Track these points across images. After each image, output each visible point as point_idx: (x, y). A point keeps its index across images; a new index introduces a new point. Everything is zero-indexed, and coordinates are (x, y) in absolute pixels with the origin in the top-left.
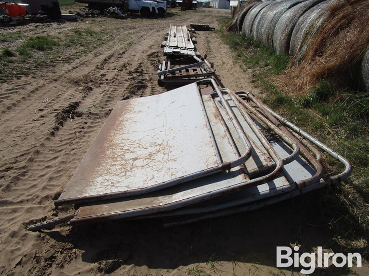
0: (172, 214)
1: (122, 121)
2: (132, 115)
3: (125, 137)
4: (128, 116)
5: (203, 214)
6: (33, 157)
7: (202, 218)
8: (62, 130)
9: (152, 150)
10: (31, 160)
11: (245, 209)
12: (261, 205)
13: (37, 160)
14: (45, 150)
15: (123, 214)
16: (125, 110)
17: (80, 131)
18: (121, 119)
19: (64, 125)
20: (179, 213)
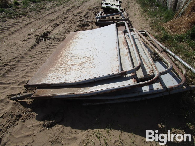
0: (89, 99)
1: (71, 43)
2: (77, 40)
3: (70, 52)
4: (74, 40)
5: (107, 100)
6: (20, 60)
7: (106, 103)
8: (38, 46)
9: (83, 60)
10: (19, 61)
11: (133, 100)
12: (143, 98)
13: (22, 61)
14: (27, 56)
15: (59, 96)
16: (73, 37)
17: (48, 48)
18: (70, 42)
19: (39, 44)
20: (93, 98)
